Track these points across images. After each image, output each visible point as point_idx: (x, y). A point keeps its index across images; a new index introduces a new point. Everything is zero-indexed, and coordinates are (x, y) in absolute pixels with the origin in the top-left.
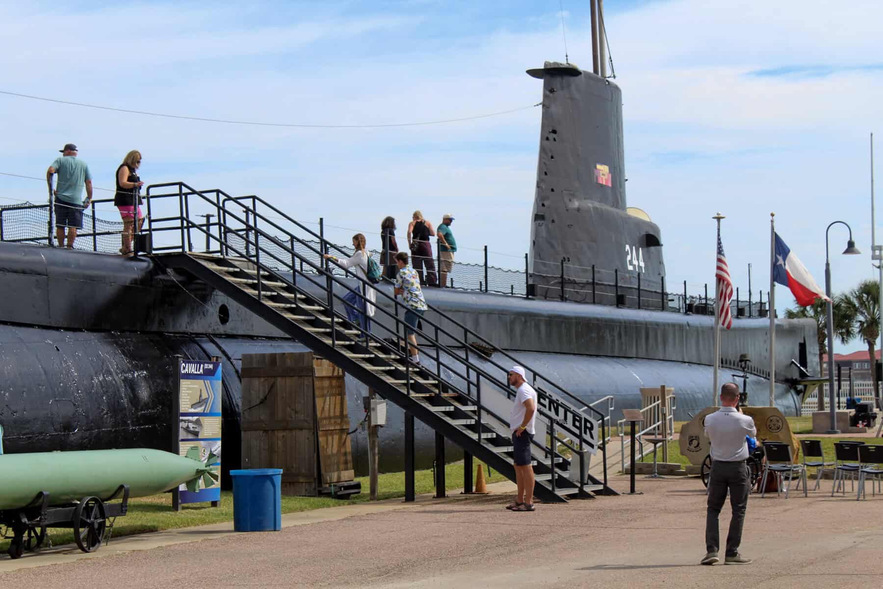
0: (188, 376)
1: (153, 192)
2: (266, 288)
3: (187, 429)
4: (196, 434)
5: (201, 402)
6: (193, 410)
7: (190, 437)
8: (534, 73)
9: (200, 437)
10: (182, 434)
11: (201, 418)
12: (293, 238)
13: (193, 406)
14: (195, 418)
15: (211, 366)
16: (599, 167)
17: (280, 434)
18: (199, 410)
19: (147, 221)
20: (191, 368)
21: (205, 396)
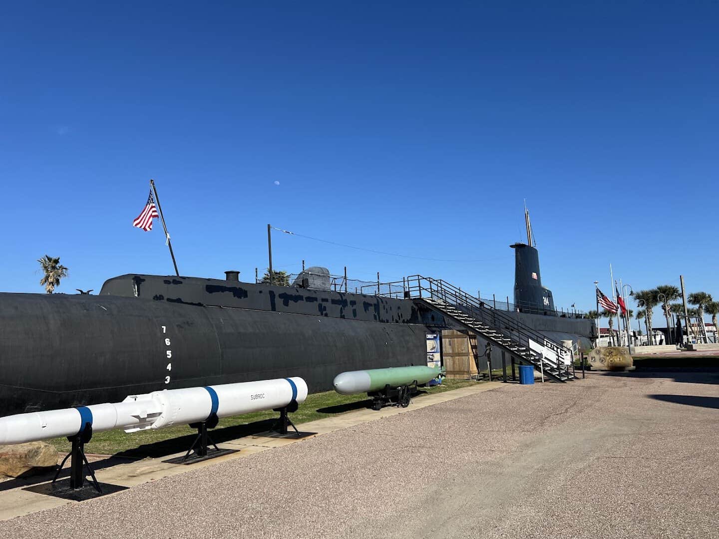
0: (429, 339)
1: (409, 279)
2: (448, 309)
3: (430, 358)
4: (432, 359)
5: (433, 348)
6: (431, 351)
7: (431, 361)
8: (512, 246)
9: (434, 360)
10: (428, 360)
11: (434, 354)
12: (456, 292)
13: (431, 350)
14: (431, 354)
15: (436, 335)
16: (533, 273)
17: (457, 357)
18: (433, 351)
19: (408, 288)
20: (429, 336)
21: (434, 346)
